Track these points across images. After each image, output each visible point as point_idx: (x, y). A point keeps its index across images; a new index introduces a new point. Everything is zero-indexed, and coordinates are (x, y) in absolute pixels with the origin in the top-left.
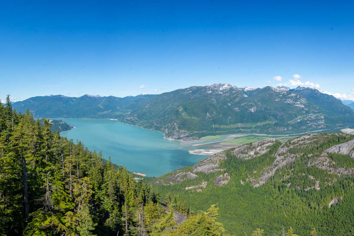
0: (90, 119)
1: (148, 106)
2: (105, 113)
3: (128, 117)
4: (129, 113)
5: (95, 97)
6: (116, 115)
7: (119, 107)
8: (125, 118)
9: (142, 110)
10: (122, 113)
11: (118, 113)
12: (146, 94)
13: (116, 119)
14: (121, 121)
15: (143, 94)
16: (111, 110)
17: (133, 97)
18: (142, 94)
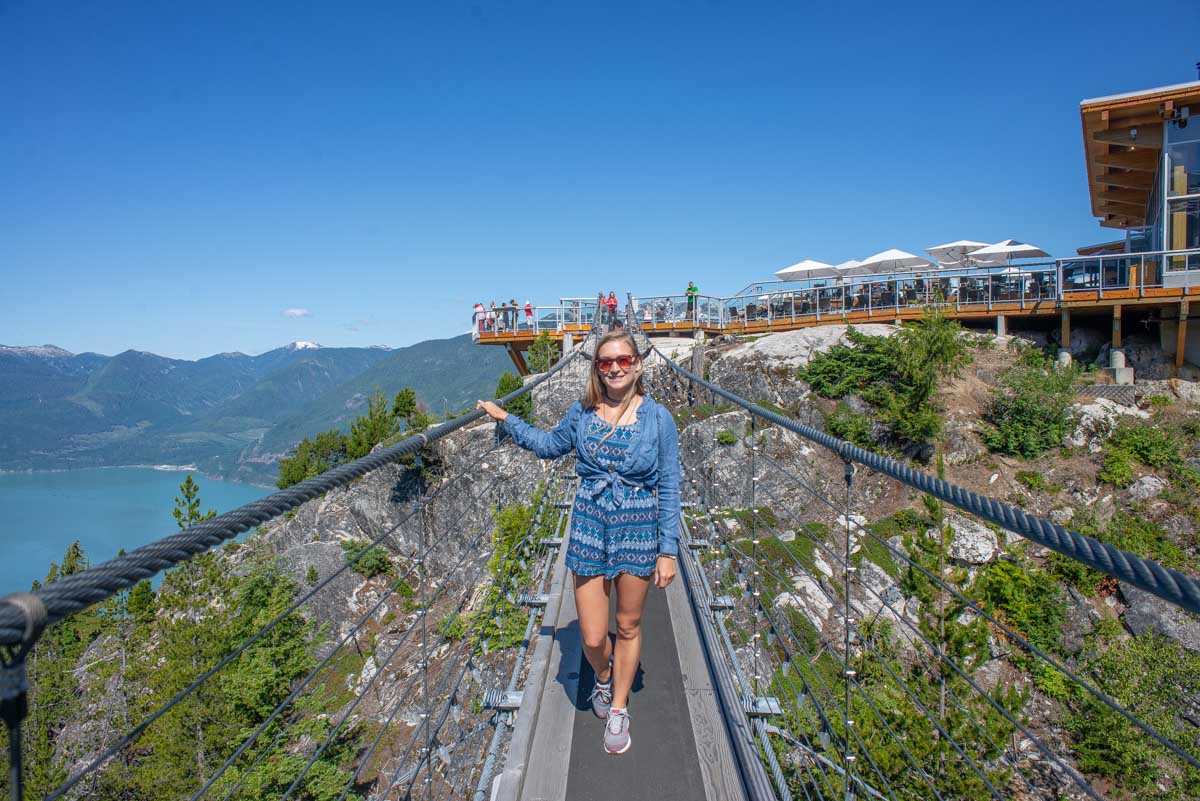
0: (30, 471)
1: (358, 400)
2: (116, 435)
3: (261, 453)
4: (261, 435)
5: (32, 357)
6: (184, 445)
7: (189, 409)
8: (241, 459)
9: (328, 419)
10: (213, 436)
11: (190, 438)
12: (310, 345)
13: (186, 463)
14: (227, 475)
15: (300, 345)
16: (146, 424)
17: (247, 357)
18: (294, 344)
